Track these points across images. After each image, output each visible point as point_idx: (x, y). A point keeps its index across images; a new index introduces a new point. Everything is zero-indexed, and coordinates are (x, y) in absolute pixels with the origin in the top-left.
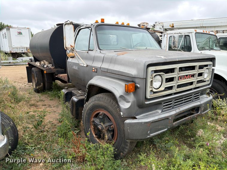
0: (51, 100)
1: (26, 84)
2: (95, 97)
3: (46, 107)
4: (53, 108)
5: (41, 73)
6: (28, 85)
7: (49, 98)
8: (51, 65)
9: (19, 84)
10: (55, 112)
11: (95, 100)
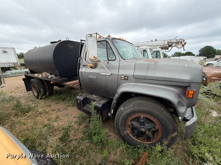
0: (56, 104)
1: (24, 93)
2: (133, 103)
3: (56, 111)
4: (64, 112)
5: (41, 82)
6: (26, 94)
7: (55, 103)
8: (53, 76)
9: (17, 94)
10: (68, 115)
11: (134, 107)
